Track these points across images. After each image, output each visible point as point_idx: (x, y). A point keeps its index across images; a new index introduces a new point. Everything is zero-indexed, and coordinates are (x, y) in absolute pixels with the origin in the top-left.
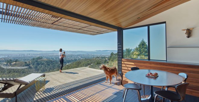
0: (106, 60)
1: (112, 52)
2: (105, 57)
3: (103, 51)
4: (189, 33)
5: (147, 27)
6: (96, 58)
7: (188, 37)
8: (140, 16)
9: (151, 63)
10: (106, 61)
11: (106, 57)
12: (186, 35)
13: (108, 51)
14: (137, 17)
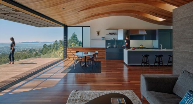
0: (36, 52)
1: (45, 44)
2: (35, 50)
3: (32, 42)
4: (98, 33)
5: (82, 28)
6: (21, 52)
7: (98, 35)
8: (79, 21)
9: (83, 49)
10: (37, 54)
11: (37, 50)
12: (97, 34)
13: (40, 43)
14: (78, 21)
